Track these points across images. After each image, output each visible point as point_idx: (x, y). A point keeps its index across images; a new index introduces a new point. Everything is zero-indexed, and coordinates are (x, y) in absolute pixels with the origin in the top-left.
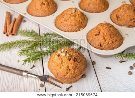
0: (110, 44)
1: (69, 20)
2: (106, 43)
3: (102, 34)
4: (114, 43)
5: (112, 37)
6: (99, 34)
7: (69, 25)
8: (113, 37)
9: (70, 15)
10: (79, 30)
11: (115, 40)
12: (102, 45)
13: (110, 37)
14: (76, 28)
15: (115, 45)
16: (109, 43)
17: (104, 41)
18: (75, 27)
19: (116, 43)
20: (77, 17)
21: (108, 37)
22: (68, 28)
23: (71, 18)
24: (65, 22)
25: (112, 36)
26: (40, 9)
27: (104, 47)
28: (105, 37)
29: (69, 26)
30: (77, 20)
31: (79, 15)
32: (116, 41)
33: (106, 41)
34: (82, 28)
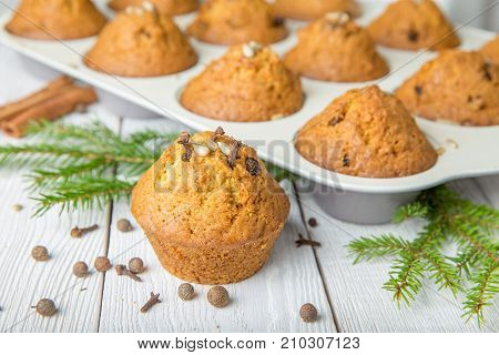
0: (383, 156)
1: (234, 80)
2: (368, 153)
3: (355, 116)
4: (401, 156)
5: (391, 130)
6: (340, 120)
7: (233, 97)
8: (398, 132)
9: (240, 61)
10: (269, 119)
11: (402, 143)
12: (350, 157)
13: (385, 130)
14: (258, 110)
15: (402, 164)
16: (381, 151)
17: (358, 141)
18: (254, 108)
19: (407, 156)
20: (265, 70)
21: (376, 128)
22: (225, 109)
23: (242, 71)
24: (218, 87)
25: (394, 128)
26: (132, 50)
27: (357, 166)
28: (364, 127)
29: (231, 101)
30: (264, 84)
31: (271, 66)
32: (408, 148)
33: (366, 142)
34: (280, 115)
